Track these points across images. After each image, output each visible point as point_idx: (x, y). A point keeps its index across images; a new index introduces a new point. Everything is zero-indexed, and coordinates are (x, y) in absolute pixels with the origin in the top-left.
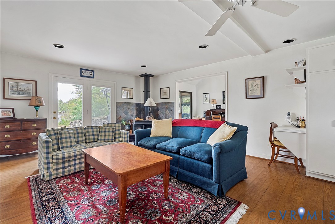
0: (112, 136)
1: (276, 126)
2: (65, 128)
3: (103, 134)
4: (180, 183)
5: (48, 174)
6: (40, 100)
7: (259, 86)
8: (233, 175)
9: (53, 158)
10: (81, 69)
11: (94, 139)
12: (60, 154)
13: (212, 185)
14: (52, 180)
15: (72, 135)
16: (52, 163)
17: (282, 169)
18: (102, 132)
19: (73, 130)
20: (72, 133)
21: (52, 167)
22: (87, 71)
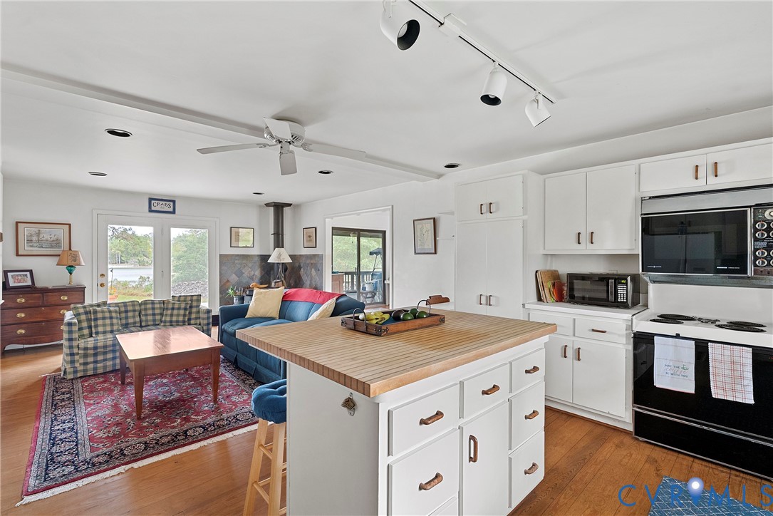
0: (184, 315)
2: (105, 303)
3: (169, 312)
5: (72, 370)
6: (75, 257)
7: (430, 233)
9: (78, 348)
10: (151, 200)
11: (154, 320)
12: (90, 342)
14: (77, 378)
15: (114, 315)
16: (78, 354)
18: (167, 309)
19: (118, 306)
20: (116, 312)
21: (78, 361)
22: (161, 202)
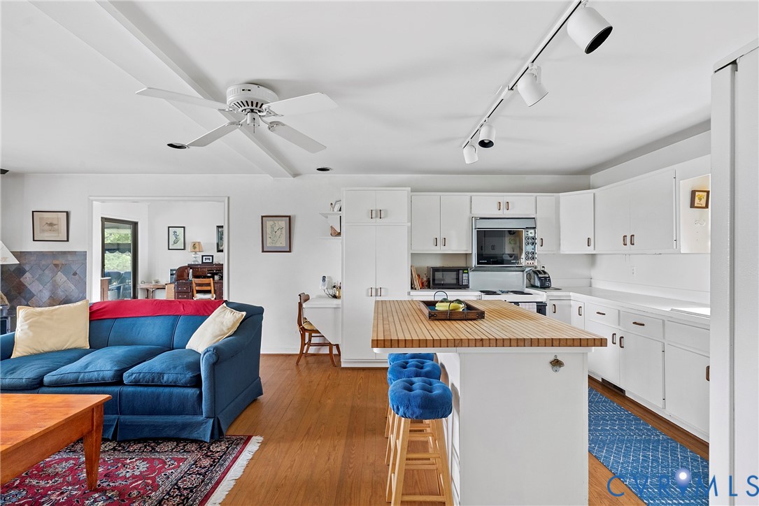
1: (307, 299)
4: (124, 447)
7: (284, 231)
8: (239, 395)
13: (201, 424)
17: (315, 365)
